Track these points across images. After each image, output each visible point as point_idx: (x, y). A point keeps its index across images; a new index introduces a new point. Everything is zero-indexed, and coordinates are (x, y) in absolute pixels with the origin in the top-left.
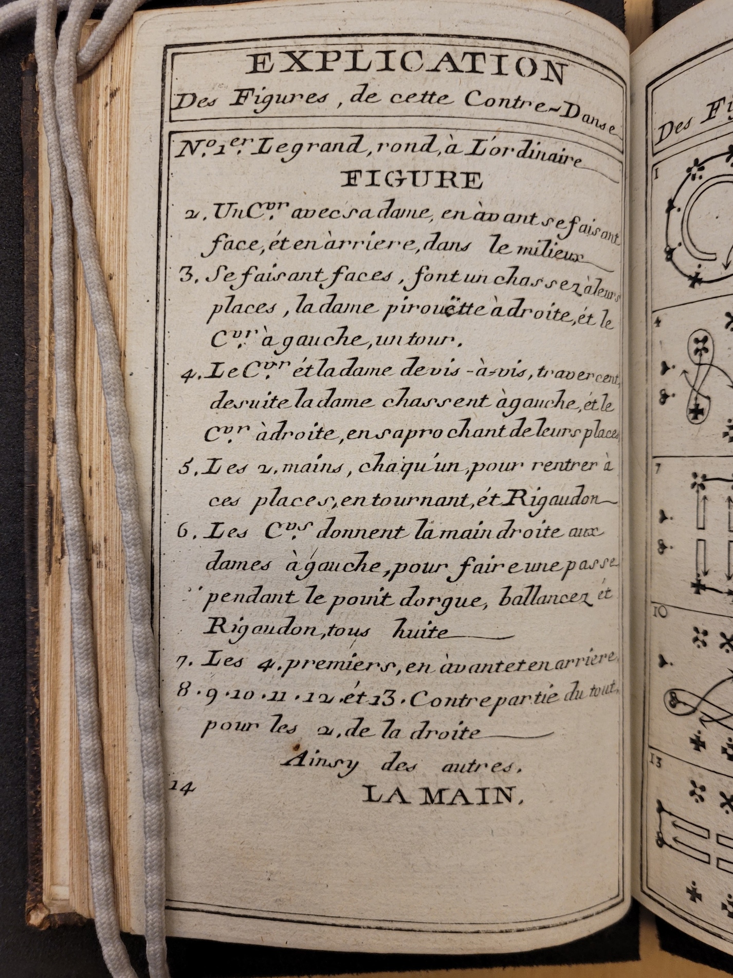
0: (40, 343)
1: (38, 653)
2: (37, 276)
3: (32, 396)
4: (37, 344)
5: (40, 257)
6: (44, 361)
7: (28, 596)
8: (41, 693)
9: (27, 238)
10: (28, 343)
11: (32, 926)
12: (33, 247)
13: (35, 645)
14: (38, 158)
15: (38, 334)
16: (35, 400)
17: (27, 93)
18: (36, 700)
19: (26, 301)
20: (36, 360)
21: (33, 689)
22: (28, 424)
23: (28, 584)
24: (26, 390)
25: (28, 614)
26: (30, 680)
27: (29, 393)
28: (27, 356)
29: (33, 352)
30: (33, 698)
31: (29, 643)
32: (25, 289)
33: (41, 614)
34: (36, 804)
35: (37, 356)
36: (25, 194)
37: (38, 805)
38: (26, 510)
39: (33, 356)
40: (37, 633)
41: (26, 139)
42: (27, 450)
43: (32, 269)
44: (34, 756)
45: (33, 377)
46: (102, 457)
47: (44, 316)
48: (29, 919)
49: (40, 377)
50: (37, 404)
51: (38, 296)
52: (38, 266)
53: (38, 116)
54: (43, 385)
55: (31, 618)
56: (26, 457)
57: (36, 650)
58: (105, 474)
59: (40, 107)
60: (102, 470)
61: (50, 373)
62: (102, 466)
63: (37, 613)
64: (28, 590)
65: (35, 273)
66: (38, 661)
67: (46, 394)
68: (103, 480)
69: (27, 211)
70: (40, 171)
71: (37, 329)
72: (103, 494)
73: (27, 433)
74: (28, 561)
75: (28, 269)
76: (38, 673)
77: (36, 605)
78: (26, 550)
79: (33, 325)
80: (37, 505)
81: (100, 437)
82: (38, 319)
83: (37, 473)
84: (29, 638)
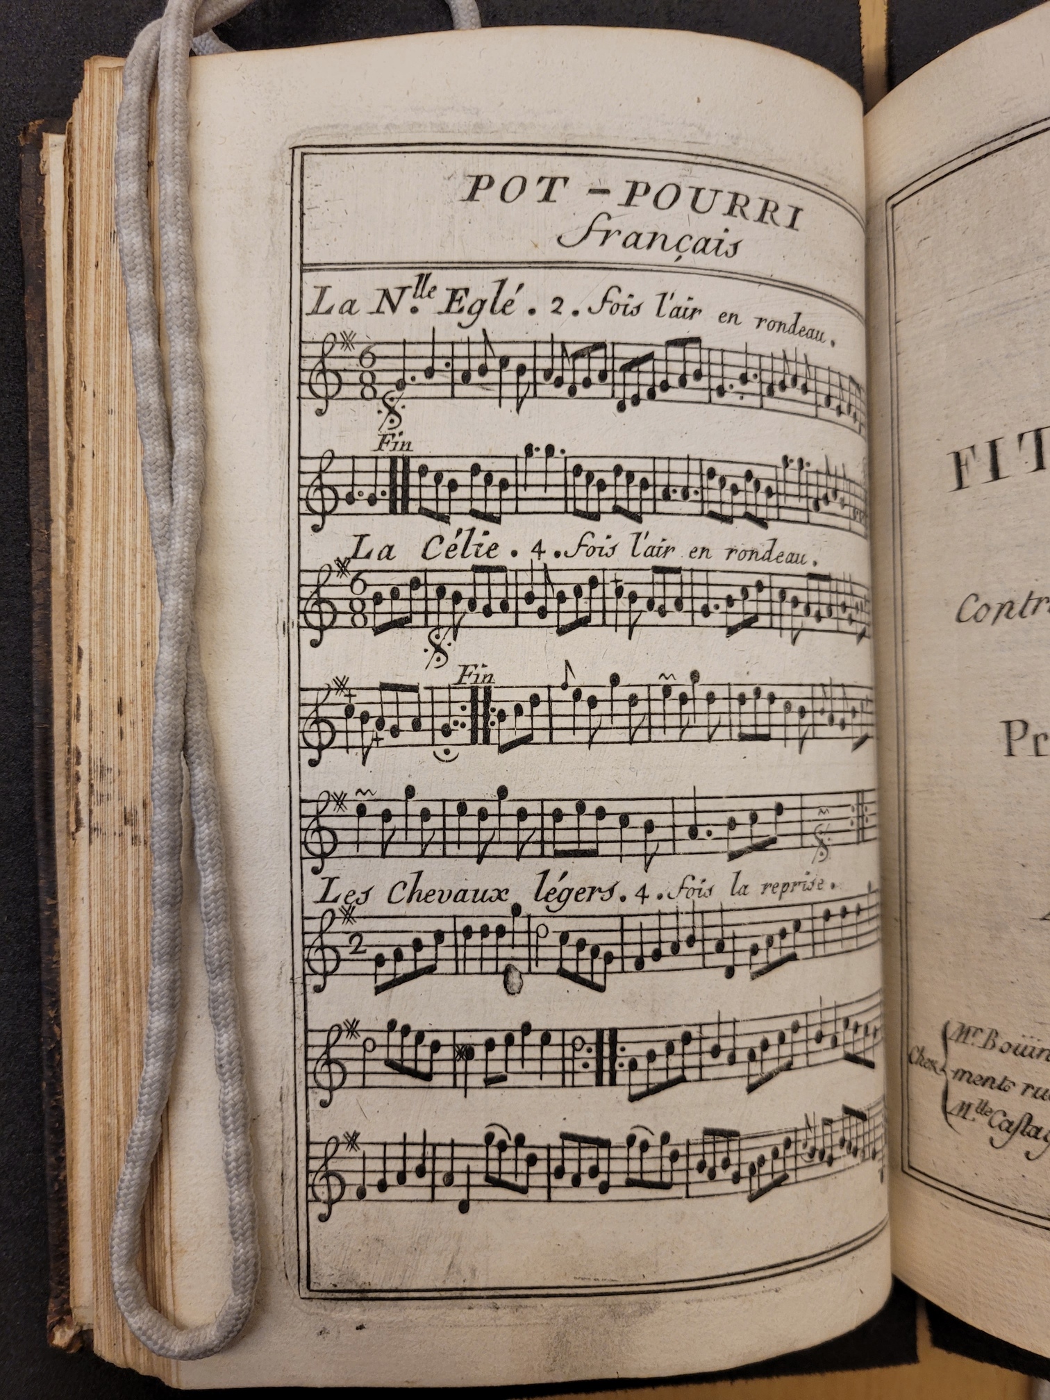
0: (53, 526)
1: (57, 962)
2: (47, 434)
3: (41, 601)
4: (48, 528)
5: (50, 405)
6: (58, 552)
7: (42, 883)
8: (63, 1019)
9: (31, 379)
10: (35, 526)
11: (57, 1348)
12: (40, 391)
13: (53, 951)
14: (44, 267)
15: (48, 515)
16: (47, 605)
17: (28, 178)
18: (56, 1029)
19: (31, 467)
20: (47, 551)
21: (52, 1014)
22: (37, 640)
23: (41, 865)
24: (34, 593)
25: (42, 907)
26: (46, 1001)
27: (37, 596)
28: (34, 545)
29: (43, 539)
30: (51, 1028)
31: (44, 949)
32: (31, 451)
33: (60, 907)
34: (58, 1175)
35: (49, 544)
36: (28, 317)
37: (61, 1178)
38: (36, 762)
39: (42, 545)
40: (55, 933)
41: (28, 240)
42: (37, 677)
43: (39, 422)
44: (54, 1108)
45: (42, 574)
46: (139, 685)
47: (57, 489)
48: (53, 1337)
49: (53, 574)
50: (50, 611)
51: (48, 460)
52: (47, 419)
53: (44, 209)
54: (57, 585)
55: (47, 913)
56: (35, 686)
57: (55, 959)
58: (144, 709)
59: (46, 196)
60: (140, 703)
61: (68, 568)
62: (139, 697)
63: (55, 906)
64: (42, 875)
65: (44, 428)
66: (58, 974)
67: (64, 597)
68: (140, 717)
69: (32, 342)
70: (48, 285)
71: (47, 506)
72: (140, 738)
73: (37, 653)
74: (40, 833)
75: (34, 423)
76: (59, 990)
77: (53, 894)
78: (38, 818)
79: (41, 501)
80: (52, 754)
81: (135, 656)
82: (48, 492)
83: (51, 710)
84: (44, 941)
